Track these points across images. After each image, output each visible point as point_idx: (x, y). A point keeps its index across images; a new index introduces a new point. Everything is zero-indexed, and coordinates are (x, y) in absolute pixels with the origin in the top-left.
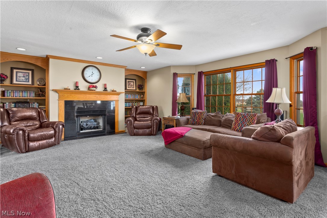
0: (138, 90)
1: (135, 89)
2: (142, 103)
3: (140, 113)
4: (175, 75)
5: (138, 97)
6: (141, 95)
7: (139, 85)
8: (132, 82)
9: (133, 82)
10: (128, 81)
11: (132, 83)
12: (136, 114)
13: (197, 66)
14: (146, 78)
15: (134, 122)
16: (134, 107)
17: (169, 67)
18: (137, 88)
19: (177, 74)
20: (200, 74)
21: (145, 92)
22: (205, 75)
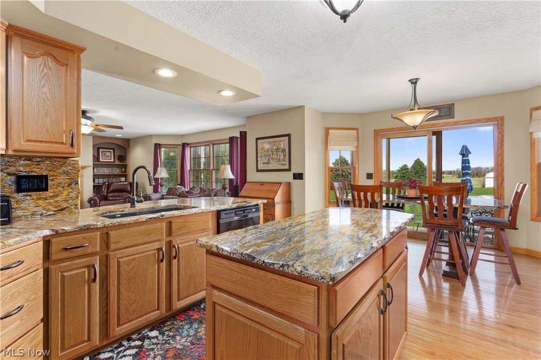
0: (117, 162)
1: (112, 160)
2: (124, 178)
3: (113, 191)
4: (157, 147)
5: (117, 171)
6: (122, 169)
7: (118, 156)
8: (109, 152)
9: (111, 152)
10: (102, 151)
11: (109, 154)
12: (107, 192)
13: (183, 136)
14: (129, 147)
15: (100, 202)
16: (107, 183)
17: (150, 136)
18: (116, 159)
19: (160, 145)
20: (184, 146)
21: (127, 165)
22: (191, 147)
